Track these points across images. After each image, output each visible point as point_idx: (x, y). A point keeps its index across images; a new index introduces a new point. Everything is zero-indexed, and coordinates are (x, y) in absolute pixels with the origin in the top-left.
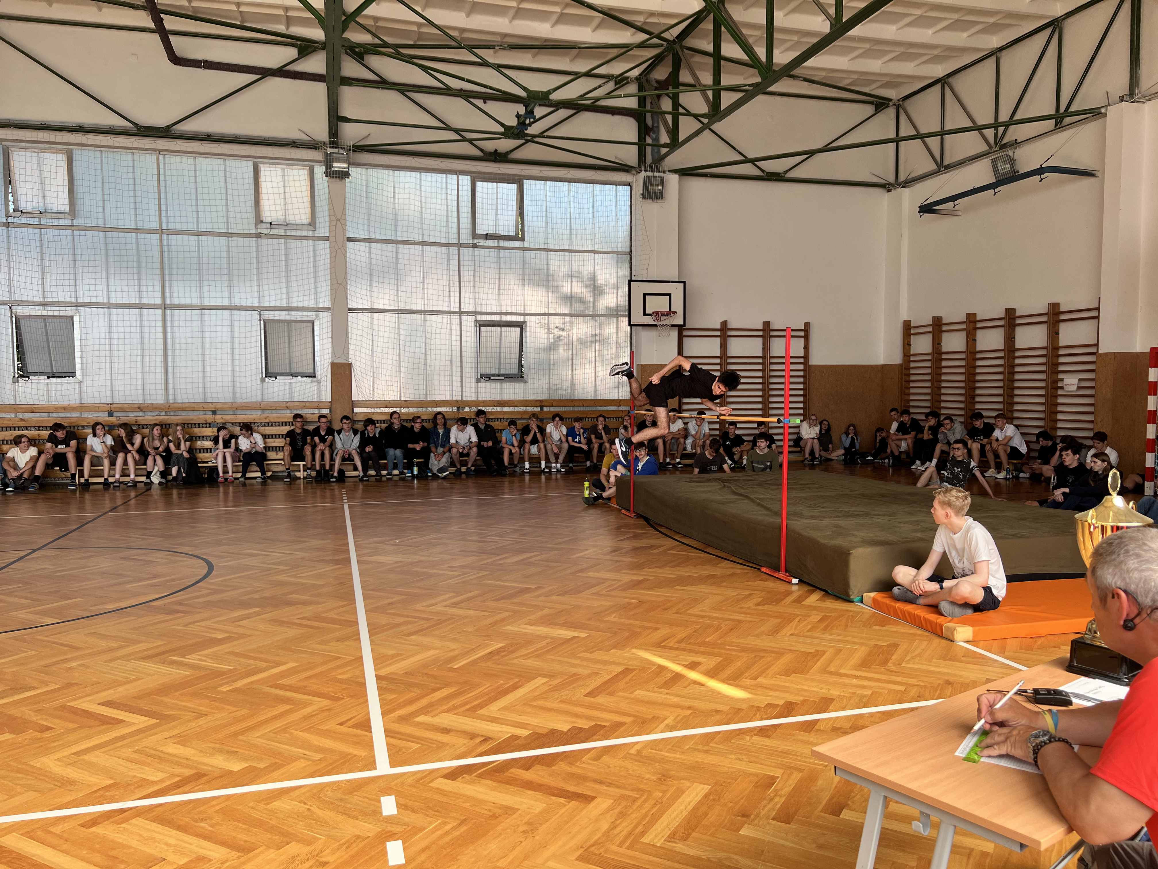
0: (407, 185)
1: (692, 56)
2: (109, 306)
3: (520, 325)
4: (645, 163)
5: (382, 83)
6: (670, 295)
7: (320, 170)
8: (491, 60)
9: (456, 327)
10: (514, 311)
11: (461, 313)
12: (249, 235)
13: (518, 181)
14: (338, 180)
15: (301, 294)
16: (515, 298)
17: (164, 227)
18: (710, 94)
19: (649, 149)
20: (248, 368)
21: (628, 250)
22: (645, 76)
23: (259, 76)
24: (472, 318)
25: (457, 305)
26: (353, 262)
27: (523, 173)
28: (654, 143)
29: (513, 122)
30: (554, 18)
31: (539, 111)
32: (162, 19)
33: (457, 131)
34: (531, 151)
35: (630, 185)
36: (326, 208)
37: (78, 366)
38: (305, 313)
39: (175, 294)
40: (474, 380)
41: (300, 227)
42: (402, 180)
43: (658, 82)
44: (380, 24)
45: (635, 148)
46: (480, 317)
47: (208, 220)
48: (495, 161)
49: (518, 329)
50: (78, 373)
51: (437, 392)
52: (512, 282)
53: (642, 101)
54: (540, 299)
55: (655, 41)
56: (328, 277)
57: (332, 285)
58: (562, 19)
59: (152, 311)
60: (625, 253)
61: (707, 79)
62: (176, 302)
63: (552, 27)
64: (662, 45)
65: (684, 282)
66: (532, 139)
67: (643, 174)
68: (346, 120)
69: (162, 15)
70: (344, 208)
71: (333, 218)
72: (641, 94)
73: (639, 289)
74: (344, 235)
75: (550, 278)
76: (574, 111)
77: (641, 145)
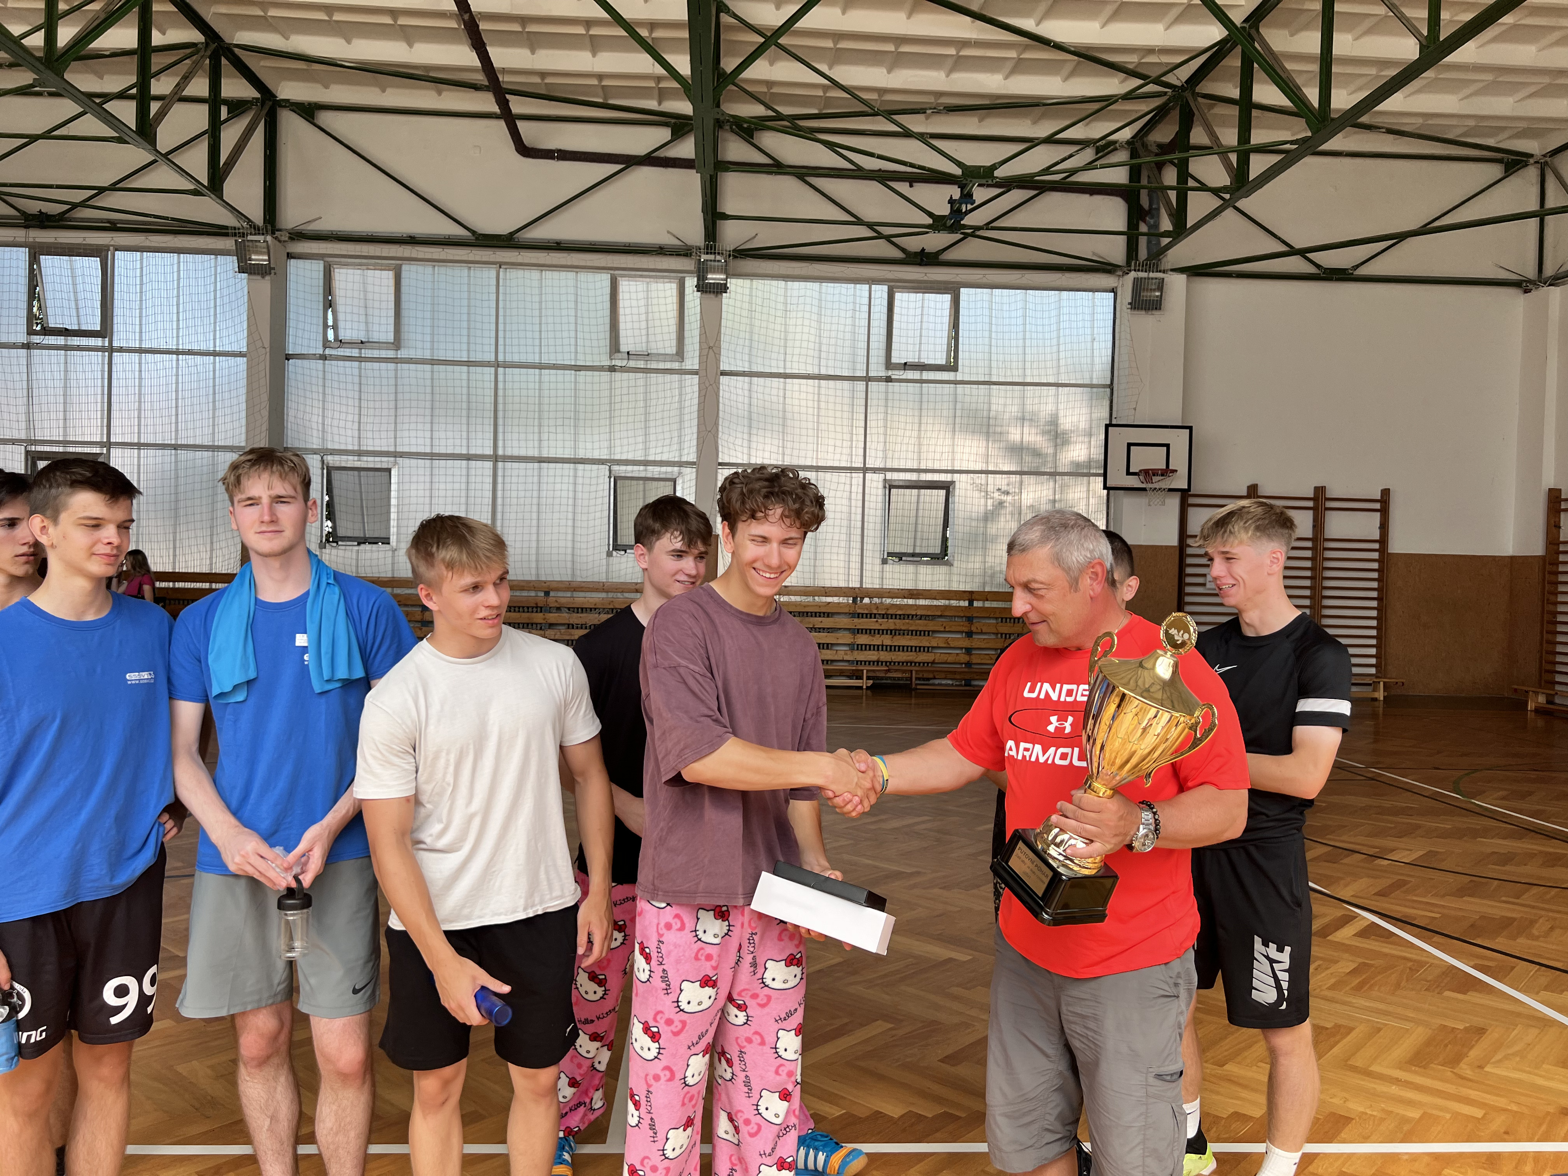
0: (801, 300)
1: (1211, 107)
2: (432, 456)
3: (947, 487)
4: (1137, 259)
5: (777, 167)
6: (1167, 446)
7: (691, 283)
8: (917, 129)
9: (857, 489)
10: (937, 467)
11: (865, 470)
12: (601, 369)
13: (953, 290)
14: (712, 296)
15: (660, 444)
16: (939, 449)
17: (501, 358)
18: (1233, 157)
19: (1143, 241)
20: (591, 538)
21: (1109, 382)
22: (1142, 138)
23: (623, 166)
24: (881, 476)
25: (861, 459)
26: (727, 402)
27: (958, 279)
28: (1152, 231)
29: (944, 210)
30: (1009, 65)
31: (980, 194)
32: (508, 101)
33: (871, 226)
34: (972, 250)
35: (1113, 290)
36: (697, 333)
37: (393, 530)
38: (664, 469)
39: (508, 444)
40: (878, 561)
41: (661, 358)
42: (795, 293)
43: (1160, 146)
44: (774, 90)
45: (1122, 240)
46: (889, 476)
47: (552, 349)
48: (921, 264)
49: (943, 493)
50: (393, 539)
51: (827, 576)
52: (937, 427)
53: (1135, 173)
54: (974, 450)
55: (1152, 88)
56: (695, 422)
57: (699, 432)
58: (1019, 67)
59: (479, 463)
60: (1104, 386)
61: (1229, 137)
62: (509, 453)
63: (1006, 78)
64: (1165, 93)
65: (1190, 428)
66: (974, 232)
67: (1133, 274)
68: (725, 217)
69: (508, 96)
70: (719, 332)
71: (705, 346)
72: (1134, 161)
73: (1120, 437)
74: (718, 367)
75: (992, 422)
76: (1035, 192)
77: (1132, 236)
